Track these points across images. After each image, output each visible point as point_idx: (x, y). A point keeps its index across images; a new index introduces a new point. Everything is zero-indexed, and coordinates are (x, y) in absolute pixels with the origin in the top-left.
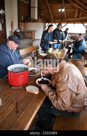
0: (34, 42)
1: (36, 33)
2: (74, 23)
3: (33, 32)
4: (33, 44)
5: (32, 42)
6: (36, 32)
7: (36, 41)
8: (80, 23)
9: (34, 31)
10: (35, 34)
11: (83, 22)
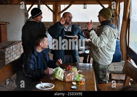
0: (7, 49)
1: (9, 29)
2: (85, 4)
3: (2, 25)
4: (6, 53)
5: (3, 50)
6: (8, 25)
7: (11, 47)
8: (96, 2)
9: (5, 24)
10: (6, 29)
11: (101, 2)
